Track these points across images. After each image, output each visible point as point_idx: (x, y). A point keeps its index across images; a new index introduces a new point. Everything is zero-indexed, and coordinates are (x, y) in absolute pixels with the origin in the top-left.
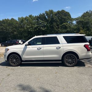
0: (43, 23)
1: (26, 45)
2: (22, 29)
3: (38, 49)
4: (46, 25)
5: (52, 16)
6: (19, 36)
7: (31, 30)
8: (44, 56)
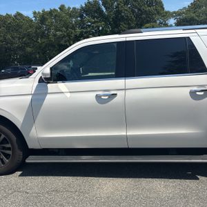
0: (95, 25)
1: (41, 81)
2: (43, 40)
3: (98, 97)
4: (103, 28)
5: (117, 7)
6: (38, 56)
7: (65, 42)
8: (131, 133)
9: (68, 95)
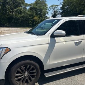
9: (64, 43)
